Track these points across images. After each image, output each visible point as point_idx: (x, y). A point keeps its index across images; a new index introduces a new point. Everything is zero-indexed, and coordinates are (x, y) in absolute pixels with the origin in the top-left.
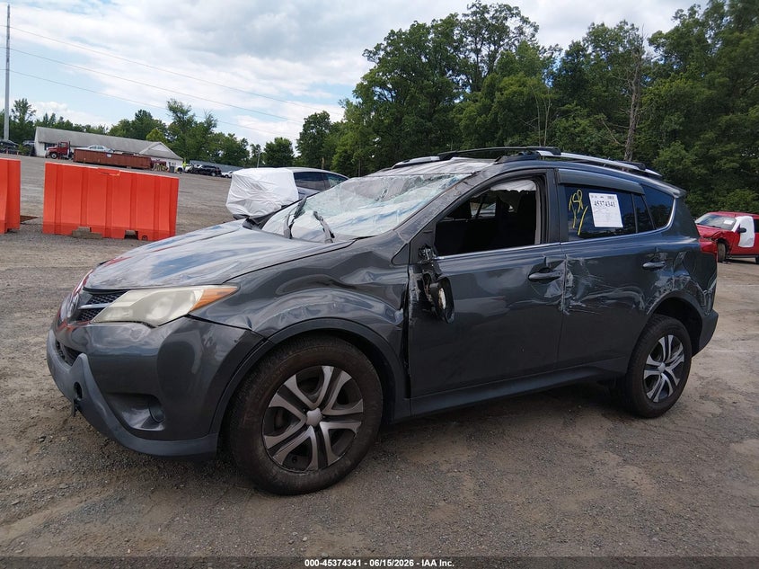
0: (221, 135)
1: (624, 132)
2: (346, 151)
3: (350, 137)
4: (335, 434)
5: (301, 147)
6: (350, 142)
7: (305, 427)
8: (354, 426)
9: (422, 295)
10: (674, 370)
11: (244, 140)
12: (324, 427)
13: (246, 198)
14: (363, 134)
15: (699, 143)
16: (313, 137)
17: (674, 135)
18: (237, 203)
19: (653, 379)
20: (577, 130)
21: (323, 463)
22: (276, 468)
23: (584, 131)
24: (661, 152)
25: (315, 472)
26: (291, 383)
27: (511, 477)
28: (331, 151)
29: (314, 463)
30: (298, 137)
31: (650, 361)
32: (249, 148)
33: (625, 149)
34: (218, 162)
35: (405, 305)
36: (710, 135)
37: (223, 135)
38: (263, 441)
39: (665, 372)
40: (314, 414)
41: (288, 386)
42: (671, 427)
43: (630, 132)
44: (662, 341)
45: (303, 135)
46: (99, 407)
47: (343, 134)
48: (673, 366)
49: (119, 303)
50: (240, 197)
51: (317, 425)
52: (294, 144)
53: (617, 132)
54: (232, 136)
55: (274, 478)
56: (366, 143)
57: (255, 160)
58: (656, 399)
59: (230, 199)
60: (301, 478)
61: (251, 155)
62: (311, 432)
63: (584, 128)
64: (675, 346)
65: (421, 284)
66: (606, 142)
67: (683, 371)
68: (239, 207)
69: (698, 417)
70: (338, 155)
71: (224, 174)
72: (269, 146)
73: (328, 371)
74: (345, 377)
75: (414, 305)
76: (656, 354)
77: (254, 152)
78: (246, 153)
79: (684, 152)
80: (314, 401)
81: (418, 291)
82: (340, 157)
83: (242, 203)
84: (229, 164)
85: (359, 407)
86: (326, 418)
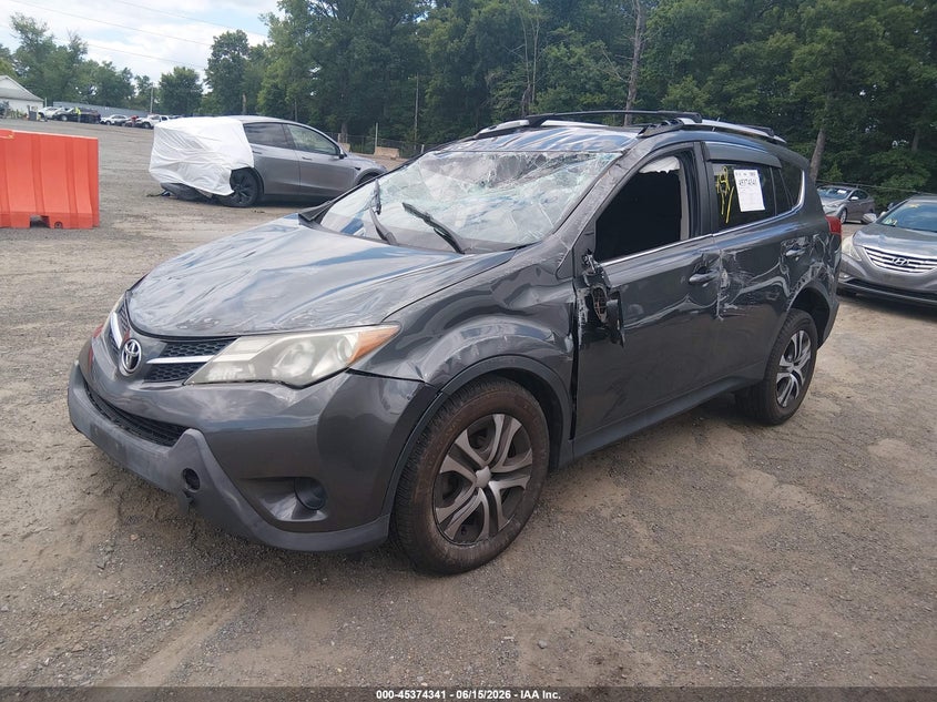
0: (92, 64)
1: (628, 65)
2: (275, 86)
3: (280, 66)
4: (505, 493)
5: (210, 80)
6: (280, 72)
7: (476, 492)
8: (523, 481)
9: (592, 314)
10: (802, 370)
11: (126, 71)
12: (495, 486)
13: (180, 160)
14: (299, 62)
15: (712, 78)
16: (227, 66)
17: (684, 68)
18: (167, 167)
19: (785, 380)
20: (572, 61)
21: (494, 531)
22: (447, 544)
23: (580, 63)
24: (670, 89)
25: (484, 541)
26: (463, 441)
27: (679, 514)
28: (255, 87)
29: (485, 531)
30: (207, 67)
31: (783, 362)
32: (134, 82)
33: (628, 85)
34: (92, 102)
35: (573, 329)
36: (723, 68)
37: (96, 64)
38: (434, 514)
39: (794, 373)
40: (483, 473)
41: (459, 444)
42: (800, 432)
43: (634, 65)
44: (794, 338)
45: (214, 64)
46: (230, 499)
47: (269, 62)
48: (802, 365)
49: (226, 356)
50: (172, 160)
51: (486, 485)
52: (203, 76)
53: (618, 64)
54: (108, 65)
55: (447, 556)
56: (304, 74)
57: (145, 97)
58: (785, 404)
59: (153, 162)
60: (472, 551)
61: (137, 92)
62: (482, 496)
63: (580, 59)
64: (805, 341)
65: (589, 301)
66: (606, 77)
67: (810, 367)
68: (170, 173)
69: (822, 418)
70: (265, 91)
71: (104, 119)
72: (166, 80)
73: (499, 419)
74: (516, 425)
75: (583, 327)
76: (789, 351)
77: (141, 86)
78: (130, 89)
79: (696, 89)
80: (486, 457)
81: (586, 310)
82: (269, 93)
83: (175, 167)
84: (108, 105)
85: (528, 458)
86: (495, 476)
